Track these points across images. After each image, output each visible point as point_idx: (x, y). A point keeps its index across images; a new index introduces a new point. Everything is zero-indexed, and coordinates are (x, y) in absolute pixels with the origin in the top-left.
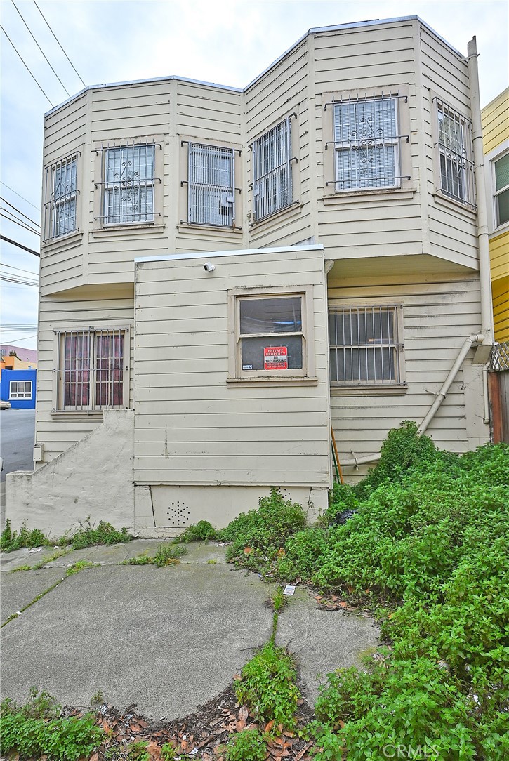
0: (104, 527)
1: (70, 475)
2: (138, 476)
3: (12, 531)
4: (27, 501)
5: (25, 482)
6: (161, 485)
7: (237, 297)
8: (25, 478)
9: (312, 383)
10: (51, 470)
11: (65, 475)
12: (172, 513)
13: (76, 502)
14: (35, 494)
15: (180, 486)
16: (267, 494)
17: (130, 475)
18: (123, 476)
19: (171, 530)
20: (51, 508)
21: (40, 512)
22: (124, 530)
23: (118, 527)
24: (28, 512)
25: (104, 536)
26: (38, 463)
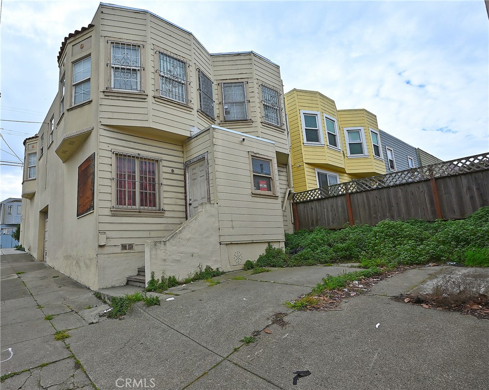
0: (208, 268)
1: (189, 240)
2: (222, 239)
3: (156, 279)
4: (165, 258)
5: (162, 245)
6: (231, 243)
7: (252, 156)
8: (162, 243)
9: (276, 197)
10: (178, 237)
11: (186, 240)
12: (236, 258)
13: (192, 256)
14: (169, 253)
15: (237, 244)
16: (267, 245)
17: (218, 239)
18: (215, 240)
19: (237, 266)
20: (179, 261)
21: (173, 264)
22: (217, 269)
23: (214, 268)
24: (165, 265)
25: (208, 274)
26: (100, 246)
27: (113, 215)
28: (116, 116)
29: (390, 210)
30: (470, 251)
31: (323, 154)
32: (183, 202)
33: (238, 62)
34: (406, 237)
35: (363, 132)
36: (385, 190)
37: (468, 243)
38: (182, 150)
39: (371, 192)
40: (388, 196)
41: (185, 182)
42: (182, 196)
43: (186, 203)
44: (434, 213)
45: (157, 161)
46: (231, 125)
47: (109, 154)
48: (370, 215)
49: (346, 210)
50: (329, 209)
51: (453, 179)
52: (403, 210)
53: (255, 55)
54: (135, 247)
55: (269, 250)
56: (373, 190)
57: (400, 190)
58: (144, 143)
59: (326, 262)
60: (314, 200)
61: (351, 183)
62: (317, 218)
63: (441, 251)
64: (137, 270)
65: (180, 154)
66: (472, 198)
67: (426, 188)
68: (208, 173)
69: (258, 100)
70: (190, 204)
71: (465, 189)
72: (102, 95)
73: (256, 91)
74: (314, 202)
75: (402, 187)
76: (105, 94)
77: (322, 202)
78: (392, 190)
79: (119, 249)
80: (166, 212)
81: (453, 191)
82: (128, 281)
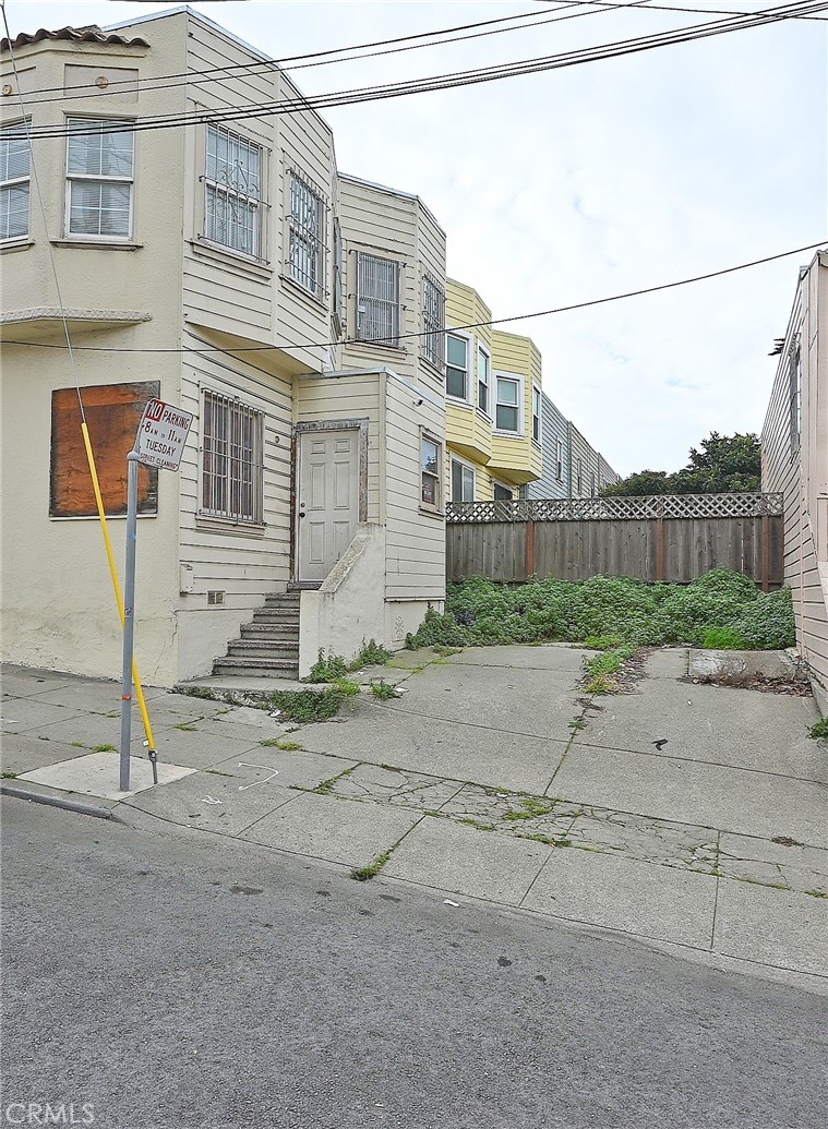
0: (372, 645)
6: (395, 601)
7: (423, 434)
8: (331, 595)
9: (441, 517)
10: (346, 586)
11: (353, 591)
12: (397, 628)
13: (358, 622)
14: (336, 616)
15: (400, 602)
17: (383, 591)
18: (380, 593)
19: (399, 643)
20: (345, 630)
21: (339, 636)
22: (381, 646)
24: (331, 637)
26: (183, 594)
27: (199, 530)
28: (214, 306)
29: (594, 558)
30: (709, 631)
31: (467, 425)
32: (286, 509)
33: (390, 213)
34: (628, 605)
35: (522, 385)
36: (590, 524)
37: (706, 620)
38: (289, 393)
39: (570, 524)
40: (595, 534)
41: (293, 466)
42: (286, 495)
43: (293, 511)
44: (653, 570)
45: (256, 414)
46: (366, 350)
47: (195, 393)
48: (562, 563)
49: (523, 549)
50: (493, 544)
51: (684, 522)
52: (612, 562)
53: (421, 207)
54: (226, 599)
55: (430, 616)
56: (574, 521)
57: (613, 528)
58: (241, 372)
59: (523, 640)
60: (467, 523)
61: (540, 504)
62: (467, 560)
63: (676, 628)
64: (227, 645)
65: (286, 402)
66: (701, 554)
67: (648, 531)
68: (364, 462)
69: (418, 309)
70: (302, 515)
71: (695, 540)
72: (187, 251)
73: (417, 288)
74: (466, 527)
75: (616, 524)
76: (196, 249)
77: (480, 528)
78: (602, 524)
79: (203, 602)
80: (268, 529)
81: (680, 539)
82: (215, 666)
